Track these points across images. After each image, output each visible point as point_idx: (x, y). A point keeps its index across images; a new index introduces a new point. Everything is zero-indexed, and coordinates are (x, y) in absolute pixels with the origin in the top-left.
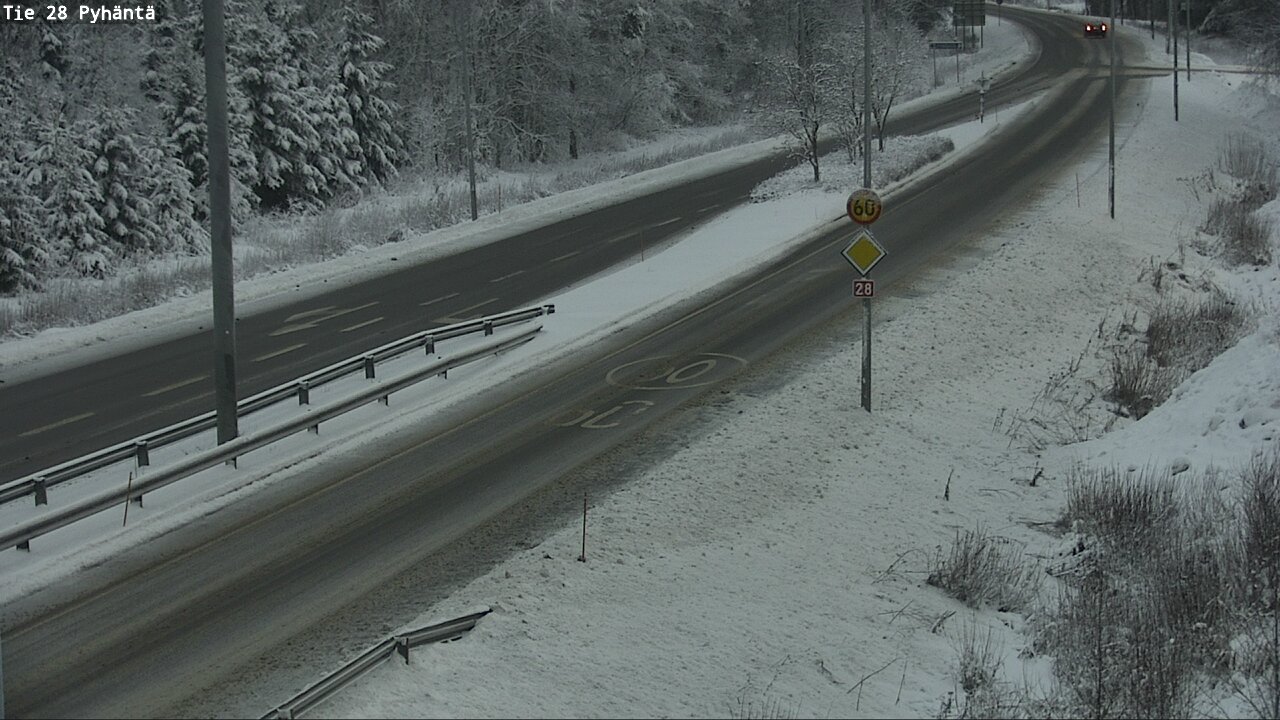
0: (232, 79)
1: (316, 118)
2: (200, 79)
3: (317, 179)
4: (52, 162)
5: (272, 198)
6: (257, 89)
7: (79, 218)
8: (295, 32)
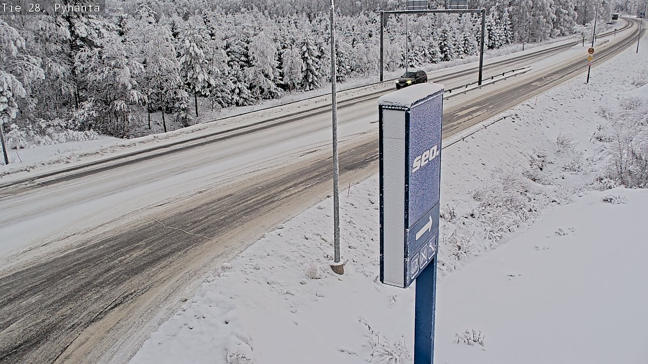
0: (486, 29)
1: (498, 34)
2: (481, 29)
3: (498, 44)
4: (456, 41)
5: (491, 47)
6: (490, 30)
7: (460, 50)
8: (496, 21)
